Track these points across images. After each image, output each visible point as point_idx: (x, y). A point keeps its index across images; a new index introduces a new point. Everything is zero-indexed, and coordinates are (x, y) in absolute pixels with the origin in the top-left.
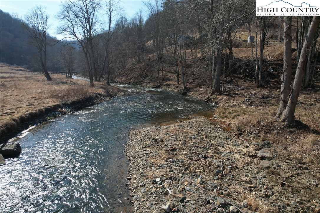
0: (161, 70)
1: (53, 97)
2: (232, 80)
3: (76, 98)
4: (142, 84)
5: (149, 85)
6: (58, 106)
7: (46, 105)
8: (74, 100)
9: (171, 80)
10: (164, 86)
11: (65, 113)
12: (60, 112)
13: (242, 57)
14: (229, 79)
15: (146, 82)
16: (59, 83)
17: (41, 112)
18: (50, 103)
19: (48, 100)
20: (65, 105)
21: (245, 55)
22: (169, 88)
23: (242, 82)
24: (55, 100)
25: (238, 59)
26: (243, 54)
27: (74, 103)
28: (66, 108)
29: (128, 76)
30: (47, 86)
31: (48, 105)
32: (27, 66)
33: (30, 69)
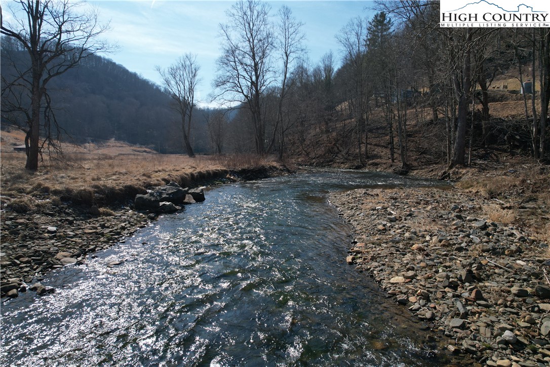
0: (363, 143)
2: (488, 154)
4: (331, 165)
5: (343, 166)
6: (226, 172)
9: (380, 157)
10: (368, 167)
11: (234, 181)
12: (229, 179)
13: (507, 117)
14: (482, 152)
15: (339, 163)
21: (513, 113)
22: (376, 168)
23: (506, 157)
25: (500, 119)
26: (509, 111)
27: (244, 171)
28: (234, 175)
29: (308, 154)
32: (153, 146)
33: (157, 150)
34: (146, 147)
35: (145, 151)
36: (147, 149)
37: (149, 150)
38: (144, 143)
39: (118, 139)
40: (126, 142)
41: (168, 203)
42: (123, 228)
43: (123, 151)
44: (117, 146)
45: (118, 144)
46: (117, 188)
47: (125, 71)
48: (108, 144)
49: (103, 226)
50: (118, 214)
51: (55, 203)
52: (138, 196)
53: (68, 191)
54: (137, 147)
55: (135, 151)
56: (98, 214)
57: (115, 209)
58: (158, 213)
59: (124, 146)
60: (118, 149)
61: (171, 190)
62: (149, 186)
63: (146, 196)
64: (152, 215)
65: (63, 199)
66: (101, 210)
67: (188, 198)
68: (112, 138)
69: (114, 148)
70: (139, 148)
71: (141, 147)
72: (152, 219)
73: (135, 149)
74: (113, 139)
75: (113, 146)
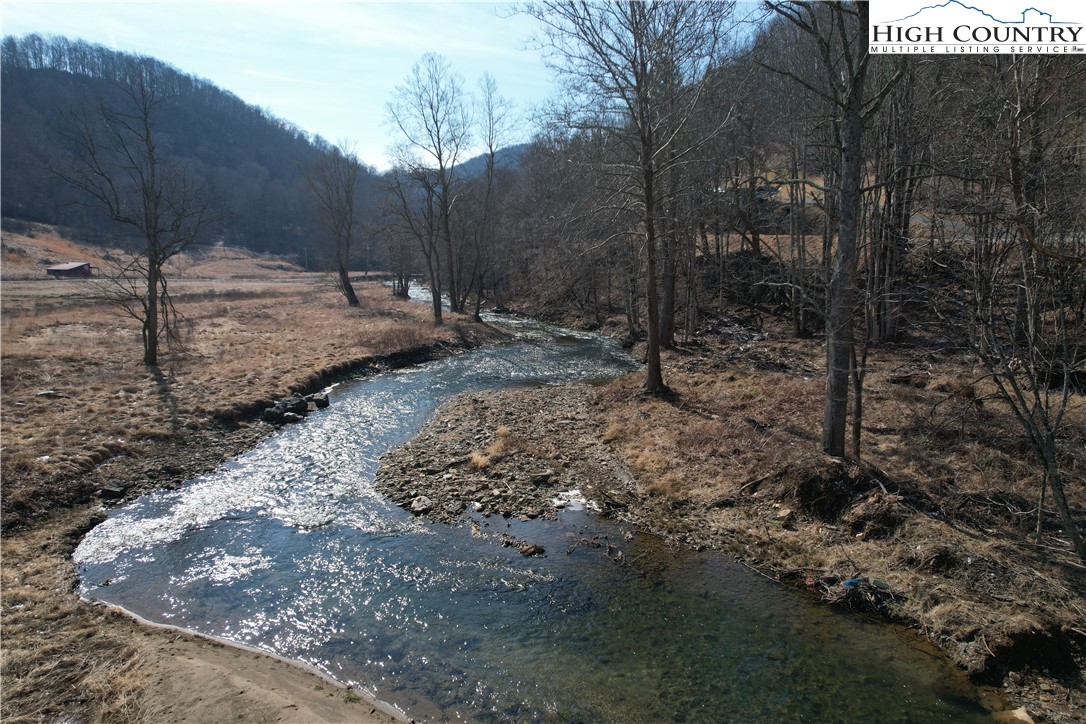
1: (361, 344)
2: (753, 316)
3: (399, 348)
4: (563, 318)
5: (576, 323)
6: (369, 359)
7: (353, 357)
8: (395, 351)
11: (378, 371)
12: (372, 368)
14: (746, 313)
15: (573, 315)
16: (373, 315)
17: (345, 365)
18: (358, 354)
19: (354, 350)
20: (379, 359)
22: (613, 331)
23: (772, 322)
24: (364, 349)
27: (394, 356)
28: (381, 363)
30: (350, 322)
31: (355, 357)
32: (295, 255)
33: (302, 264)
34: (282, 259)
35: (281, 267)
36: (283, 264)
37: (288, 264)
38: (278, 250)
39: (231, 243)
40: (245, 250)
41: (291, 414)
42: (257, 438)
43: (239, 267)
44: (228, 258)
45: (231, 254)
46: (250, 403)
47: (236, 104)
48: (213, 253)
49: (244, 437)
50: (253, 426)
51: (210, 421)
52: (268, 409)
53: (217, 411)
54: (265, 259)
55: (262, 266)
56: (239, 427)
57: (249, 422)
58: (283, 424)
59: (242, 256)
60: (230, 263)
61: (295, 401)
62: (276, 397)
63: (273, 409)
64: (278, 426)
65: (215, 418)
66: (240, 423)
67: (311, 405)
68: (218, 241)
69: (222, 262)
70: (268, 260)
71: (273, 260)
72: (277, 429)
73: (261, 263)
74: (221, 243)
75: (221, 258)
